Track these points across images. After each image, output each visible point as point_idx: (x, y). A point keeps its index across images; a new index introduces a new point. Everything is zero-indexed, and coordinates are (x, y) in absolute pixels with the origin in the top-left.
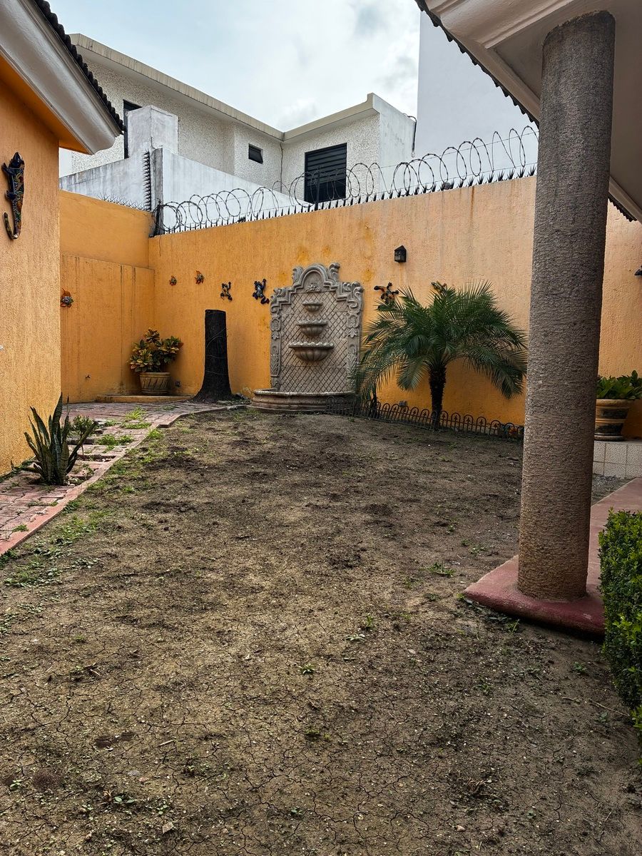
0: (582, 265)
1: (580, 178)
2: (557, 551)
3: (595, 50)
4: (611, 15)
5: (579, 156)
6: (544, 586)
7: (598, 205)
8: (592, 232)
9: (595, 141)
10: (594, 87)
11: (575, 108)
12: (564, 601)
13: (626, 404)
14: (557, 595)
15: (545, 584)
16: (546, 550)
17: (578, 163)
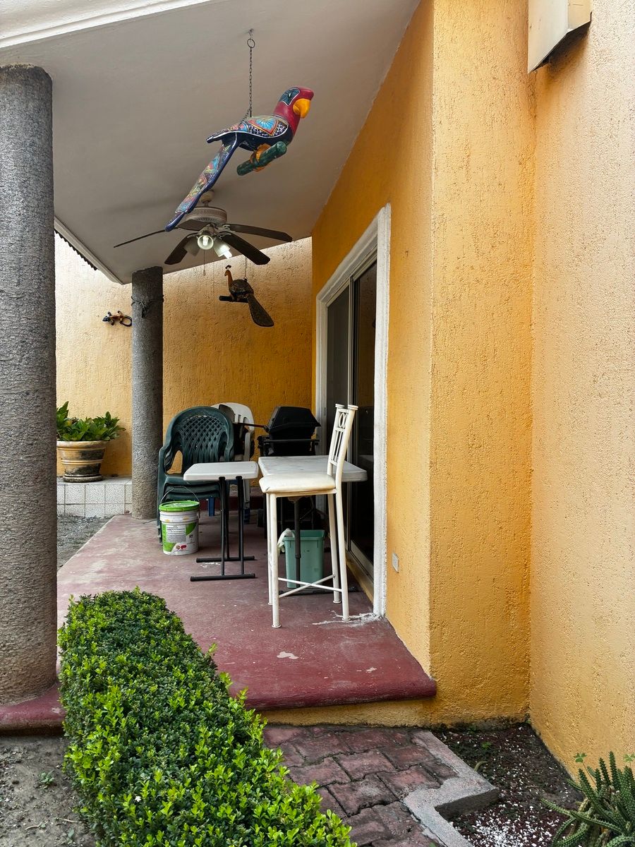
0: (32, 331)
1: (22, 239)
2: (21, 644)
3: (31, 105)
4: (47, 74)
5: (20, 215)
6: (8, 688)
7: (44, 270)
8: (40, 297)
9: (36, 203)
10: (31, 145)
11: (11, 162)
12: (31, 698)
13: (102, 445)
14: (23, 694)
15: (9, 686)
16: (9, 646)
17: (19, 223)
